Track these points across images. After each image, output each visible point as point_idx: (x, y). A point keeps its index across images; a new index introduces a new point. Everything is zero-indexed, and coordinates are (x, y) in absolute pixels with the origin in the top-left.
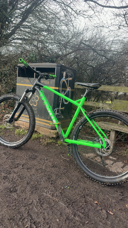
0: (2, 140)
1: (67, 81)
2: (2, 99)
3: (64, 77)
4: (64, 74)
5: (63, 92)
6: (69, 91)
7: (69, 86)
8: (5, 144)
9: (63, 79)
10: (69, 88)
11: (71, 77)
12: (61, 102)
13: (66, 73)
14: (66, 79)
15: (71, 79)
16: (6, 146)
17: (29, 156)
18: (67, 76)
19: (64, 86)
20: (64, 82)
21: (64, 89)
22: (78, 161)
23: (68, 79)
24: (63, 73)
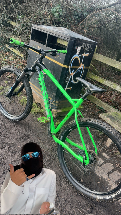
0: (3, 109)
1: (81, 58)
2: (4, 70)
3: (78, 53)
4: (79, 49)
5: (73, 71)
6: (81, 69)
7: (83, 64)
8: (5, 114)
9: (76, 56)
10: (83, 66)
11: (88, 53)
12: (69, 82)
13: (82, 48)
14: (80, 55)
15: (87, 54)
16: (6, 117)
17: (22, 134)
18: (82, 52)
19: (76, 63)
20: (76, 59)
21: (75, 67)
22: (60, 161)
23: (82, 55)
24: (77, 48)
